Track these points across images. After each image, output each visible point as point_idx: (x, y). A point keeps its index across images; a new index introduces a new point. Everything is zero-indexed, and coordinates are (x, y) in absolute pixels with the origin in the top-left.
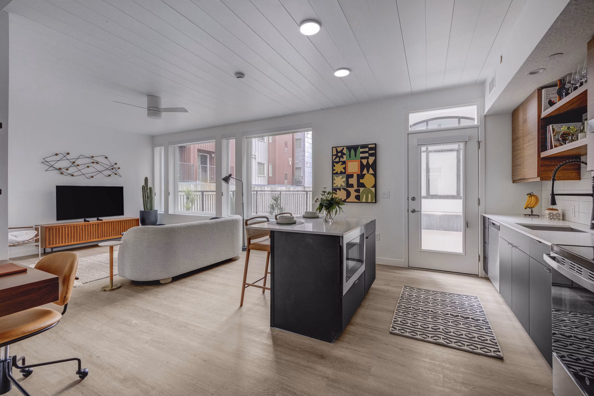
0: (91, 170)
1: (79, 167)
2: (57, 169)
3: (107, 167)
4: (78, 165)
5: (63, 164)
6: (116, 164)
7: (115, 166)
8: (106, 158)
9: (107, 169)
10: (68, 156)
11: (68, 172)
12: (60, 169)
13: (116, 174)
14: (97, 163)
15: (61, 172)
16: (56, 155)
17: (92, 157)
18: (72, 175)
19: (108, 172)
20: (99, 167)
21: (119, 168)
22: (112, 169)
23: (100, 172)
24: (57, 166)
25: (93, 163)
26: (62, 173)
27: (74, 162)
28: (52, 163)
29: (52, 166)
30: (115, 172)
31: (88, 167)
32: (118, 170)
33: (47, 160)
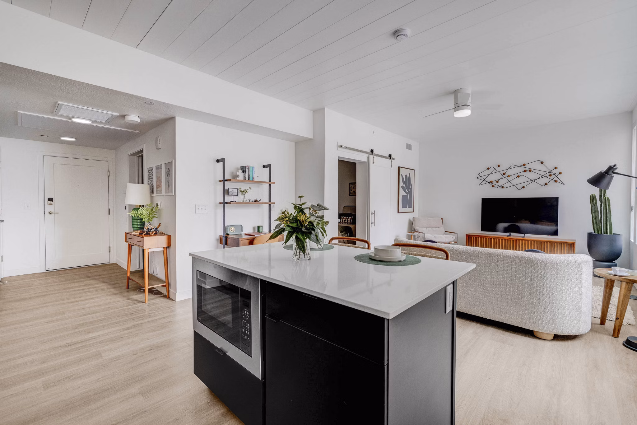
0: (522, 179)
1: (509, 179)
2: (488, 182)
3: (543, 173)
4: (508, 176)
5: (494, 177)
6: (556, 168)
7: (554, 171)
8: (542, 163)
9: (543, 176)
10: (498, 169)
11: (499, 184)
12: (491, 182)
13: (556, 181)
14: (530, 171)
15: (492, 184)
16: (488, 169)
17: (524, 165)
18: (503, 187)
19: (545, 180)
20: (532, 176)
21: (560, 173)
22: (550, 175)
23: (533, 181)
24: (489, 179)
25: (525, 171)
26: (493, 186)
27: (504, 174)
28: (484, 177)
29: (484, 180)
30: (555, 179)
31: (518, 177)
32: (559, 176)
33: (481, 175)
